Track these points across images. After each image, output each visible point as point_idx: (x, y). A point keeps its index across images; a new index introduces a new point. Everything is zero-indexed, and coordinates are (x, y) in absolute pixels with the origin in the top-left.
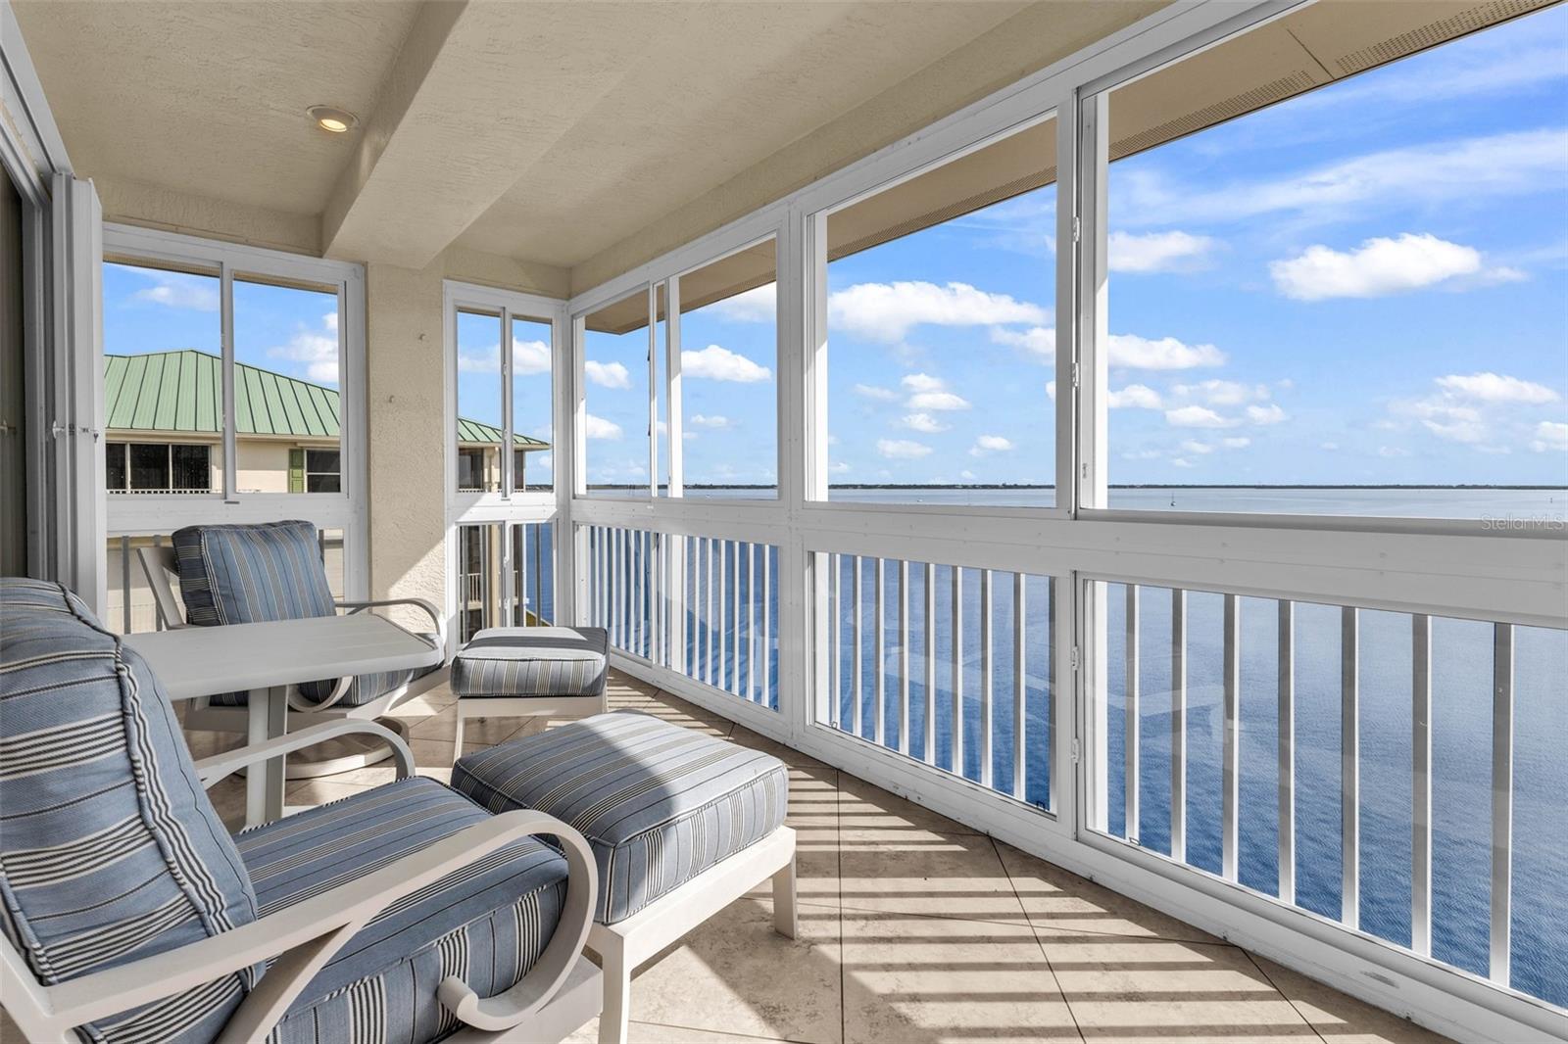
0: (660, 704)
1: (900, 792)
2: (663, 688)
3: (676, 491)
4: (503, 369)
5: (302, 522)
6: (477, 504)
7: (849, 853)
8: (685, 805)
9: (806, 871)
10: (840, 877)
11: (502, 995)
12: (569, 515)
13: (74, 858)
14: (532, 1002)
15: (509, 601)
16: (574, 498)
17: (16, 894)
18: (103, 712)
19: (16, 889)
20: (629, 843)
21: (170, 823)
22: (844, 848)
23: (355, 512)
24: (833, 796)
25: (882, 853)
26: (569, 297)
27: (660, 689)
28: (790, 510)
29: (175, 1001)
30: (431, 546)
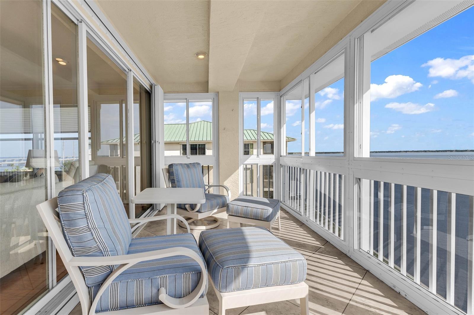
0: (301, 229)
1: (396, 289)
2: (305, 224)
3: (313, 154)
4: (258, 116)
5: (198, 163)
6: (250, 158)
7: (353, 305)
8: (253, 262)
9: (327, 305)
10: (343, 313)
11: (178, 299)
12: (279, 162)
13: (75, 231)
14: (183, 304)
15: (259, 188)
16: (281, 156)
17: (68, 236)
18: (79, 202)
19: (68, 235)
20: (227, 268)
21: (96, 228)
22: (351, 303)
23: (216, 160)
24: (359, 281)
25: (371, 311)
26: (280, 90)
27: (304, 224)
28: (349, 161)
29: (97, 268)
30: (235, 171)
